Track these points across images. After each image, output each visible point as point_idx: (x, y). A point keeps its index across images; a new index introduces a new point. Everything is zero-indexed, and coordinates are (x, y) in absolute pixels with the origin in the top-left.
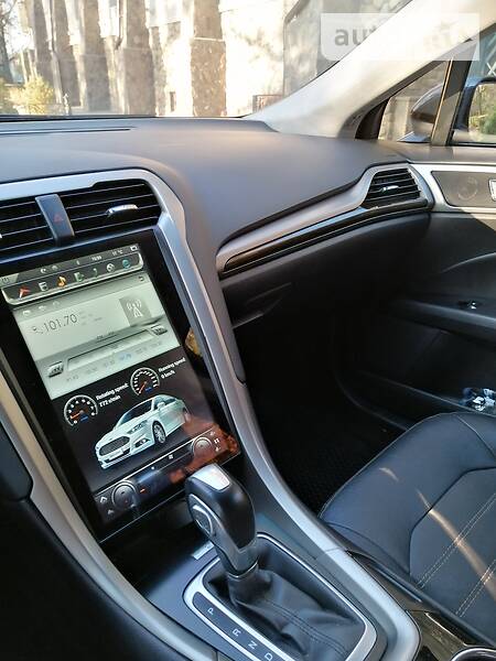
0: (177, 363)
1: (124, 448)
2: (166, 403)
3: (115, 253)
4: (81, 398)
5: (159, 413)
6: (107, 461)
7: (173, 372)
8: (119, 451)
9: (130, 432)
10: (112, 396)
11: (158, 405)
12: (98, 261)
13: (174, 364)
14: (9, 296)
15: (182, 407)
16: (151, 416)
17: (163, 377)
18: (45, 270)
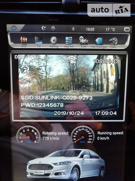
0: (115, 133)
1: (47, 172)
2: (91, 157)
3: (108, 29)
4: (32, 129)
5: (82, 162)
6: (32, 174)
7: (108, 138)
8: (42, 172)
9: (55, 164)
11: (84, 156)
12: (90, 32)
13: (112, 133)
14: (12, 41)
15: (102, 165)
16: (75, 160)
17: (98, 138)
18: (45, 27)
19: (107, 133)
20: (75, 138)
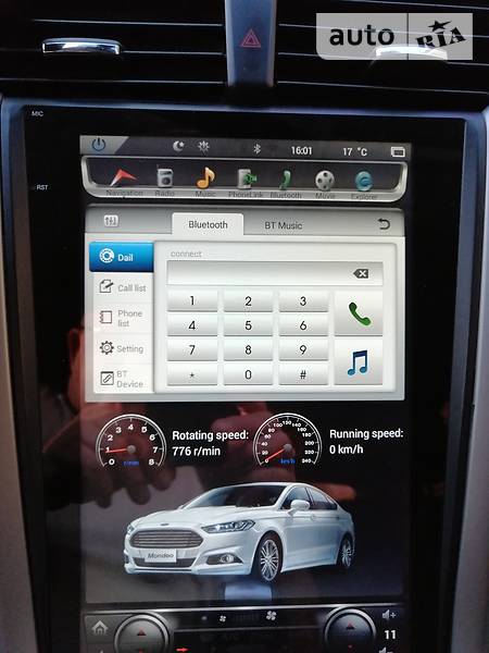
0: (377, 435)
1: (184, 553)
2: (314, 506)
3: (348, 150)
4: (142, 423)
5: (289, 521)
6: (139, 562)
7: (360, 449)
8: (171, 555)
9: (210, 529)
10: (205, 443)
11: (294, 503)
12: (302, 157)
13: (371, 434)
14: (93, 178)
15: (345, 530)
16: (267, 517)
17: (332, 450)
18: (182, 144)
19: (357, 434)
20: (265, 448)
